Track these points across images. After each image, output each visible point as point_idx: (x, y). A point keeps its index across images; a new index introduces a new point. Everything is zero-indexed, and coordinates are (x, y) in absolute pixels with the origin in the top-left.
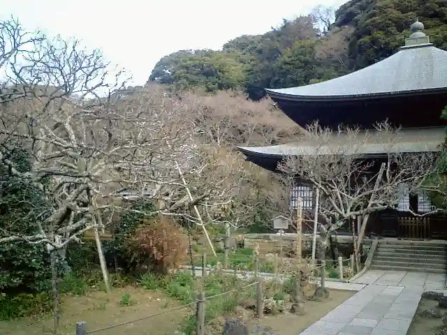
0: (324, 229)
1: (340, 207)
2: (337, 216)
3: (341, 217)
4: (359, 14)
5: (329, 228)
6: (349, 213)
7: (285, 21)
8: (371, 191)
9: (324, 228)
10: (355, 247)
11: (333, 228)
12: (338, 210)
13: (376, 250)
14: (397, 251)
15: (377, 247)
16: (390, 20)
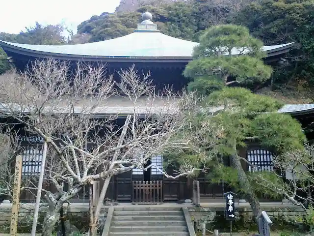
0: (53, 199)
1: (75, 171)
2: (71, 180)
3: (76, 182)
4: (95, 28)
5: (60, 197)
6: (86, 177)
7: (37, 24)
8: (114, 149)
9: (52, 197)
10: (92, 221)
11: (64, 198)
12: (73, 173)
13: (113, 219)
14: (135, 219)
15: (114, 215)
16: (118, 31)
